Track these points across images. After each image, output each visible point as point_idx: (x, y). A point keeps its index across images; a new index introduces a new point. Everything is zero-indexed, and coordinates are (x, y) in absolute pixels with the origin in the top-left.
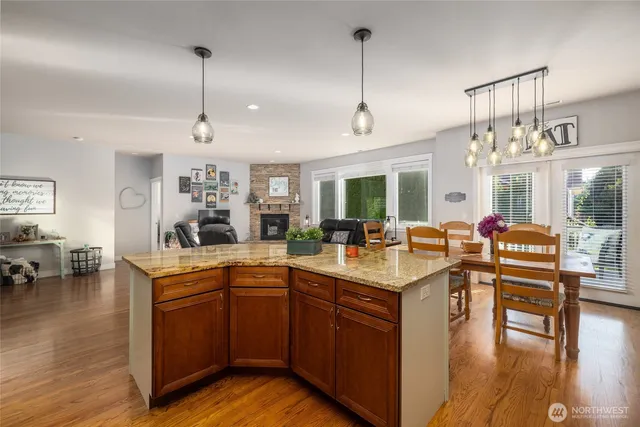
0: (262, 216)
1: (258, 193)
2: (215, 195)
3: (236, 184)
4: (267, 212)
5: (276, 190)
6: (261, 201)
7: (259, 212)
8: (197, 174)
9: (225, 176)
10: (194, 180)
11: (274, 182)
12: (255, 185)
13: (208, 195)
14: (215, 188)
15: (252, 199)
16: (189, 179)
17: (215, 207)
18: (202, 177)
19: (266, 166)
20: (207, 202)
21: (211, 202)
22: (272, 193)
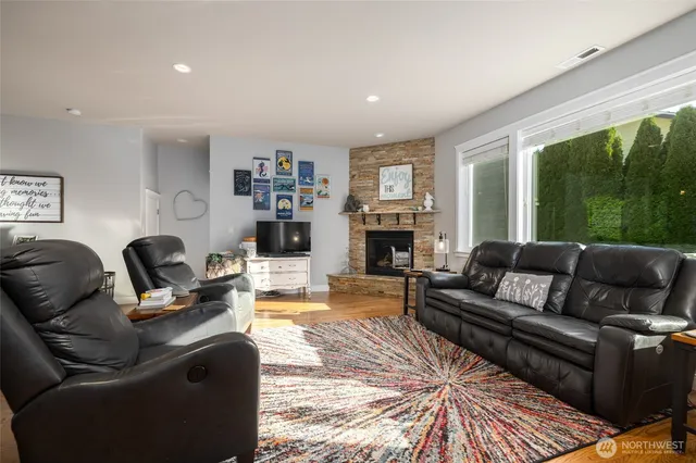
0: (369, 234)
1: (360, 196)
2: (290, 199)
3: (326, 181)
4: (375, 227)
5: (390, 189)
6: (366, 208)
7: (363, 227)
8: (262, 165)
9: (307, 169)
10: (255, 175)
11: (386, 175)
12: (358, 183)
13: (279, 198)
14: (290, 187)
15: (352, 205)
16: (249, 173)
17: (291, 217)
18: (270, 172)
19: (374, 148)
20: (278, 211)
21: (284, 210)
22: (384, 195)
